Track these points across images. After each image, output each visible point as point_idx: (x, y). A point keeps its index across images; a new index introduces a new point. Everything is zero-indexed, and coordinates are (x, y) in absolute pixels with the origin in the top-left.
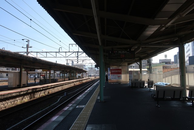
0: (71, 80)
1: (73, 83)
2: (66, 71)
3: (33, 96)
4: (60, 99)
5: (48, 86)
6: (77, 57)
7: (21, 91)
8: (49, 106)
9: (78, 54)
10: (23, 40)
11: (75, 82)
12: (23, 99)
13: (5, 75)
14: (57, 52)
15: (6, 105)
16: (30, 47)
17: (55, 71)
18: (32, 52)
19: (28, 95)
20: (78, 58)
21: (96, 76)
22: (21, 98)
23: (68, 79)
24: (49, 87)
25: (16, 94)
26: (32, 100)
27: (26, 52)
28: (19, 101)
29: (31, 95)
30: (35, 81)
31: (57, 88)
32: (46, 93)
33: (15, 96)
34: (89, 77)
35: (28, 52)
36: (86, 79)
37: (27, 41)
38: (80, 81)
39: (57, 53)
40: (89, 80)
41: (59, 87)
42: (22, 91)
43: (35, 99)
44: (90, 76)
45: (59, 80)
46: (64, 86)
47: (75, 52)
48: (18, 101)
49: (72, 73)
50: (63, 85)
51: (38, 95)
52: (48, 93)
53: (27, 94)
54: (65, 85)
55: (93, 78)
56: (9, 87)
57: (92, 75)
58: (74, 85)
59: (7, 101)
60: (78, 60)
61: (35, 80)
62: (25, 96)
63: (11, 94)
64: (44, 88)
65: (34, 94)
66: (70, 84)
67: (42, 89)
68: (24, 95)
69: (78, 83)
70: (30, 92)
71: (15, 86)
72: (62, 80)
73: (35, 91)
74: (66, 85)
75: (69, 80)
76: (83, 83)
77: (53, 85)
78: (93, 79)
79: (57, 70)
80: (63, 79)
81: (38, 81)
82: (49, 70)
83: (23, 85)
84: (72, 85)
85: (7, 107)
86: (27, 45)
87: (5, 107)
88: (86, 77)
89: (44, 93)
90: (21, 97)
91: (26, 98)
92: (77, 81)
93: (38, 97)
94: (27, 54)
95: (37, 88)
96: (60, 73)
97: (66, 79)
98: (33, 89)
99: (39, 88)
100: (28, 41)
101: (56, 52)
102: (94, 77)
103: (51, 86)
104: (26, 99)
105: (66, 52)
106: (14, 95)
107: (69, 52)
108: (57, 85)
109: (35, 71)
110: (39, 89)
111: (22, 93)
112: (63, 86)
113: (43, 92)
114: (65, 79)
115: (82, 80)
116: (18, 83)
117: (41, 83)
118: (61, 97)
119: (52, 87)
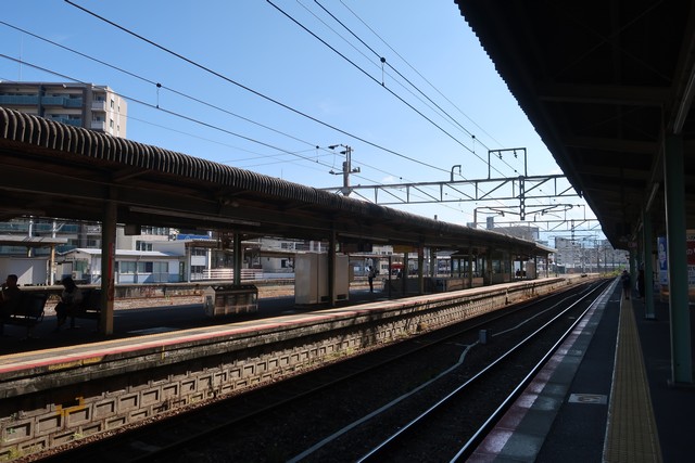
0: (493, 284)
1: (501, 297)
2: (475, 252)
3: (371, 338)
4: (465, 353)
5: (417, 305)
6: (522, 197)
7: (337, 317)
8: (433, 377)
9: (522, 187)
10: (332, 148)
11: (509, 292)
12: (340, 345)
13: (277, 262)
14: (445, 183)
15: (294, 361)
16: (355, 171)
17: (434, 250)
18: (359, 187)
19: (356, 332)
20: (522, 203)
21: (588, 270)
22: (335, 341)
23: (481, 280)
24: (420, 309)
25: (320, 326)
26: (368, 349)
27: (341, 189)
28: (329, 350)
29: (364, 332)
30: (371, 285)
31: (445, 312)
32: (413, 329)
33: (317, 334)
34: (561, 276)
35: (347, 189)
36: (546, 280)
37: (343, 153)
38: (525, 288)
39: (444, 186)
40: (559, 284)
41: (452, 310)
42: (337, 319)
43: (378, 346)
44: (562, 270)
45: (451, 283)
46: (471, 305)
47: (513, 179)
48: (329, 352)
49: (495, 258)
50: (468, 302)
51: (387, 335)
52: (419, 328)
53: (351, 328)
54: (474, 301)
55: (575, 278)
56: (297, 302)
57: (568, 266)
58: (507, 303)
59: (297, 349)
60: (522, 211)
61: (371, 281)
62: (348, 336)
63: (307, 326)
64: (405, 312)
65: (373, 331)
66: (490, 300)
67: (397, 313)
68: (344, 332)
69: (518, 297)
70: (363, 324)
71: (315, 302)
72: (460, 282)
73: (377, 320)
74: (477, 304)
75: (486, 284)
76: (540, 297)
77: (433, 302)
78: (574, 281)
79: (442, 249)
80: (466, 281)
81: (378, 285)
82: (417, 247)
83: (339, 297)
84: (499, 302)
85: (296, 369)
86: (345, 164)
87: (293, 369)
88: (547, 274)
89: (406, 328)
90: (335, 339)
91: (351, 343)
92: (517, 289)
93: (388, 340)
94: (347, 194)
95: (382, 311)
96: (452, 260)
97: (475, 280)
98: (372, 312)
99: (389, 311)
100: (347, 151)
101: (441, 183)
102: (579, 275)
103: (429, 303)
104: (351, 347)
105: (477, 181)
106: (316, 329)
107: (489, 180)
108: (447, 300)
109: (371, 251)
110: (389, 315)
111: (339, 325)
112: (467, 307)
113: (401, 324)
114: (471, 281)
115: (535, 285)
116: (323, 292)
117: (391, 291)
118: (469, 347)
119: (431, 306)
